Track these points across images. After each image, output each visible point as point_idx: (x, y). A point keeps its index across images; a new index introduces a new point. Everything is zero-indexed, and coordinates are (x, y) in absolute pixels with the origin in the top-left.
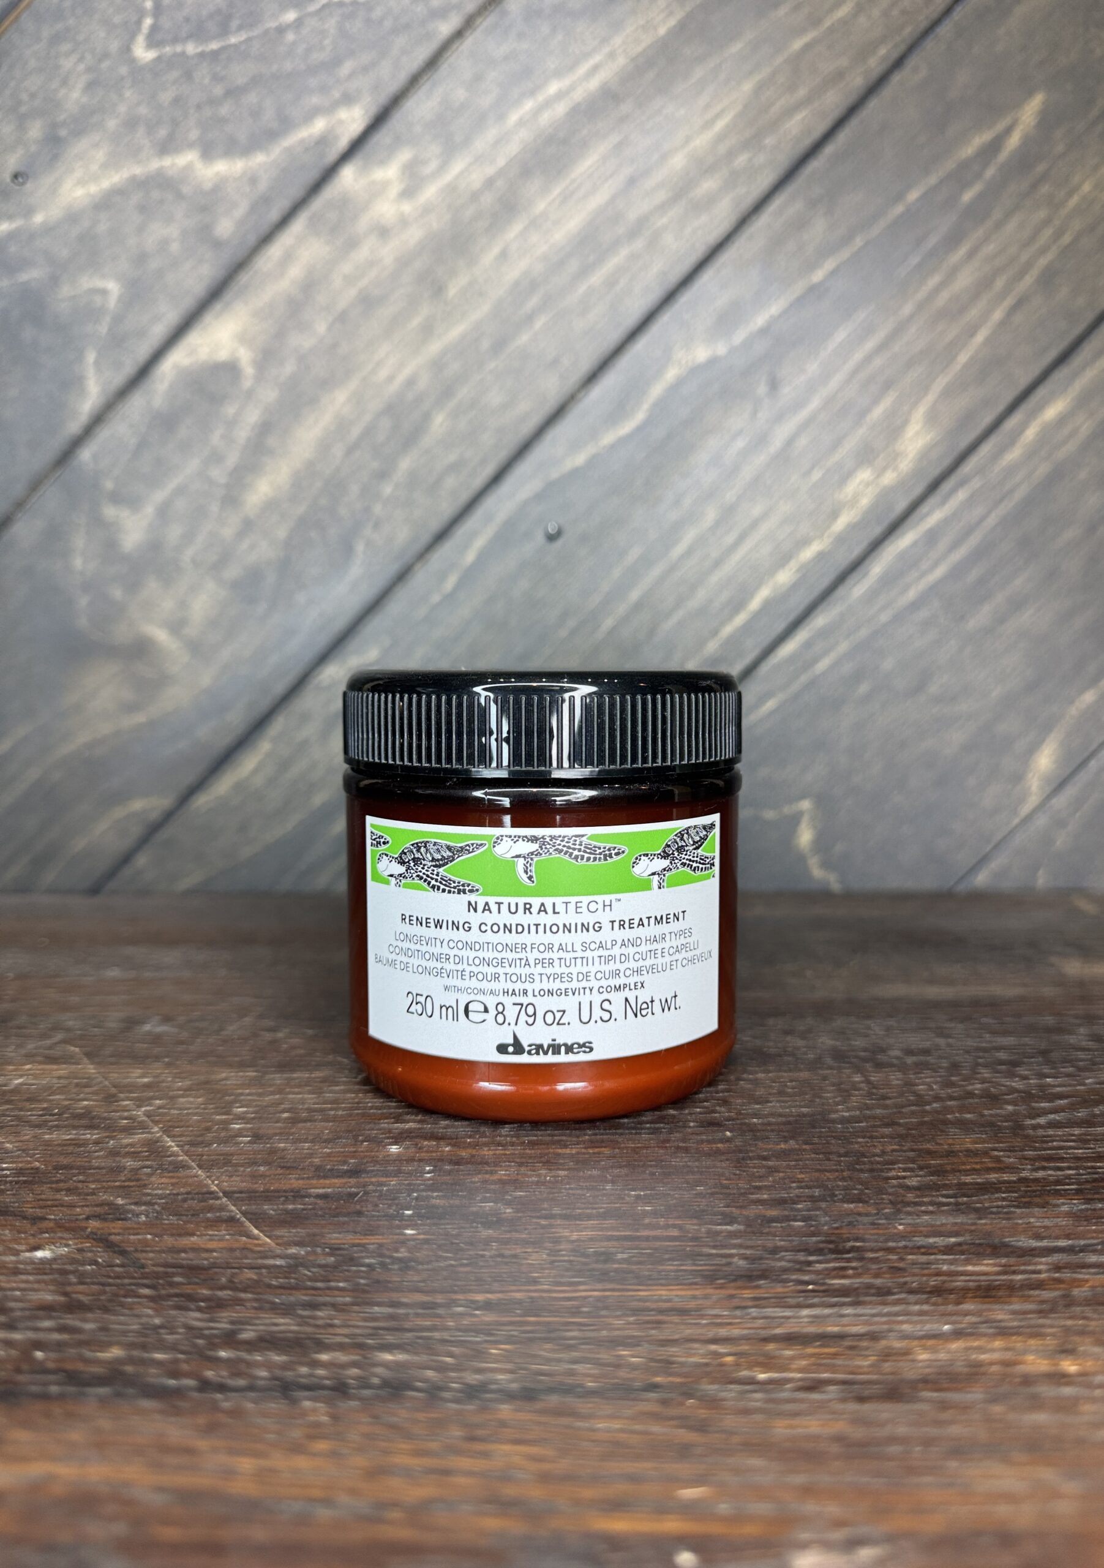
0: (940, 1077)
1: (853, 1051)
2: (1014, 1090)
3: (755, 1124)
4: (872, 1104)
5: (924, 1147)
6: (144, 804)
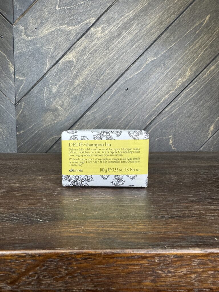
1: (195, 173)
6: (55, 137)
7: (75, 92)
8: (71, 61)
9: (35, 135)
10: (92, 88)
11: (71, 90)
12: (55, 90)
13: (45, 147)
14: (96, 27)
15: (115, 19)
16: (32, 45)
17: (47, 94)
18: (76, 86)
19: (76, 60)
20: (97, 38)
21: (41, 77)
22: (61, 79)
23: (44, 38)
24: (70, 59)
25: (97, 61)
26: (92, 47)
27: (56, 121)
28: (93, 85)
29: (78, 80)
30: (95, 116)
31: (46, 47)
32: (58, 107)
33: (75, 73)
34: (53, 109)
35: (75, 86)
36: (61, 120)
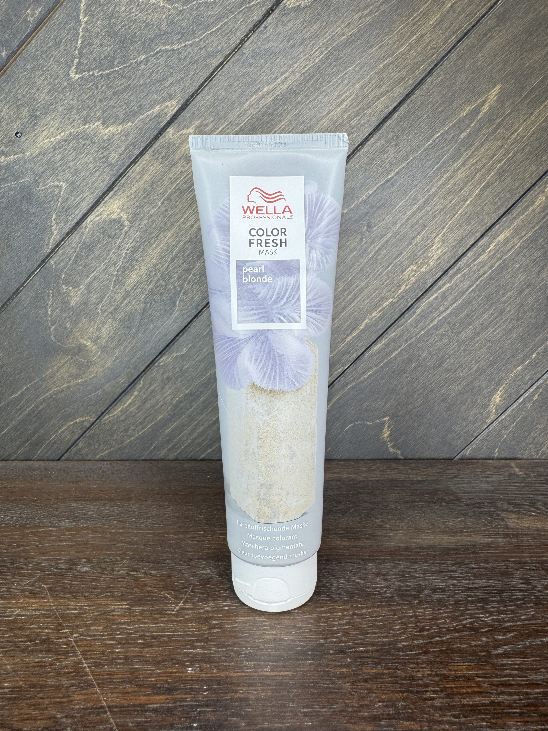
0: (450, 612)
1: (409, 590)
2: (487, 625)
3: (362, 652)
4: (418, 636)
5: (443, 672)
6: (81, 419)
7: (129, 302)
8: (115, 220)
9: (29, 415)
10: (173, 291)
11: (118, 297)
12: (77, 299)
13: (55, 446)
14: (182, 126)
15: (233, 103)
16: (9, 178)
17: (56, 308)
18: (132, 288)
19: (130, 217)
20: (183, 156)
21: (37, 264)
22: (92, 270)
23: (42, 159)
24: (114, 216)
25: (187, 219)
26: (172, 183)
27: (82, 378)
28: (176, 284)
29: (137, 271)
30: (183, 367)
31: (49, 183)
32: (85, 342)
33: (126, 253)
34: (74, 348)
35: (129, 288)
36: (93, 377)
